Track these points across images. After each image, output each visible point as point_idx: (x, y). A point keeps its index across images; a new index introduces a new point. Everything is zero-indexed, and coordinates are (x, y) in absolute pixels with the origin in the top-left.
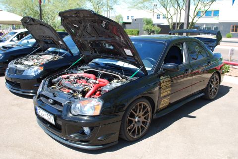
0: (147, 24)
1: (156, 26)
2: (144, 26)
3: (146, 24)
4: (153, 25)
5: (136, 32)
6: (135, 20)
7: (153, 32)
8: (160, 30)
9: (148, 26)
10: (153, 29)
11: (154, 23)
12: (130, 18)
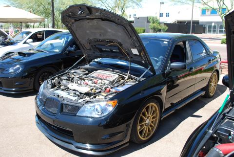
0: (154, 23)
1: (163, 25)
2: (151, 24)
3: (152, 22)
4: (160, 23)
5: (142, 31)
6: (138, 18)
7: (160, 31)
8: (167, 28)
9: (154, 24)
10: (160, 28)
11: (161, 21)
12: (132, 16)
